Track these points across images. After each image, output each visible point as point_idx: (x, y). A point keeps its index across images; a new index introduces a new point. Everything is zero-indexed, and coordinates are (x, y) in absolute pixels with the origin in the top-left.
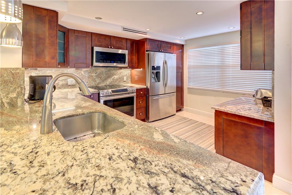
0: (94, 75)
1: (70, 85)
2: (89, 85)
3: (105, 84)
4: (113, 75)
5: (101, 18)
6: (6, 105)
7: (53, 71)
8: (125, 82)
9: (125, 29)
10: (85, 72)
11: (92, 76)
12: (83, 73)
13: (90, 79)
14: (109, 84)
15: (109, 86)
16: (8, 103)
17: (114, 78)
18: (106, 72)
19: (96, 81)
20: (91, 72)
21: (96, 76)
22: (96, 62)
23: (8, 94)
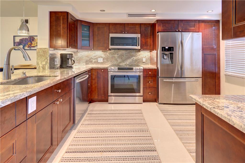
0: (116, 56)
1: (99, 63)
2: (113, 64)
3: (125, 63)
4: (133, 57)
5: (104, 11)
6: (41, 68)
7: (89, 52)
8: (144, 63)
9: (130, 15)
10: (109, 53)
11: (115, 57)
12: (108, 54)
13: (113, 59)
14: (128, 64)
15: (128, 65)
16: (42, 67)
17: (134, 59)
18: (126, 54)
19: (117, 61)
20: (114, 53)
21: (118, 57)
22: (111, 45)
23: (42, 62)
